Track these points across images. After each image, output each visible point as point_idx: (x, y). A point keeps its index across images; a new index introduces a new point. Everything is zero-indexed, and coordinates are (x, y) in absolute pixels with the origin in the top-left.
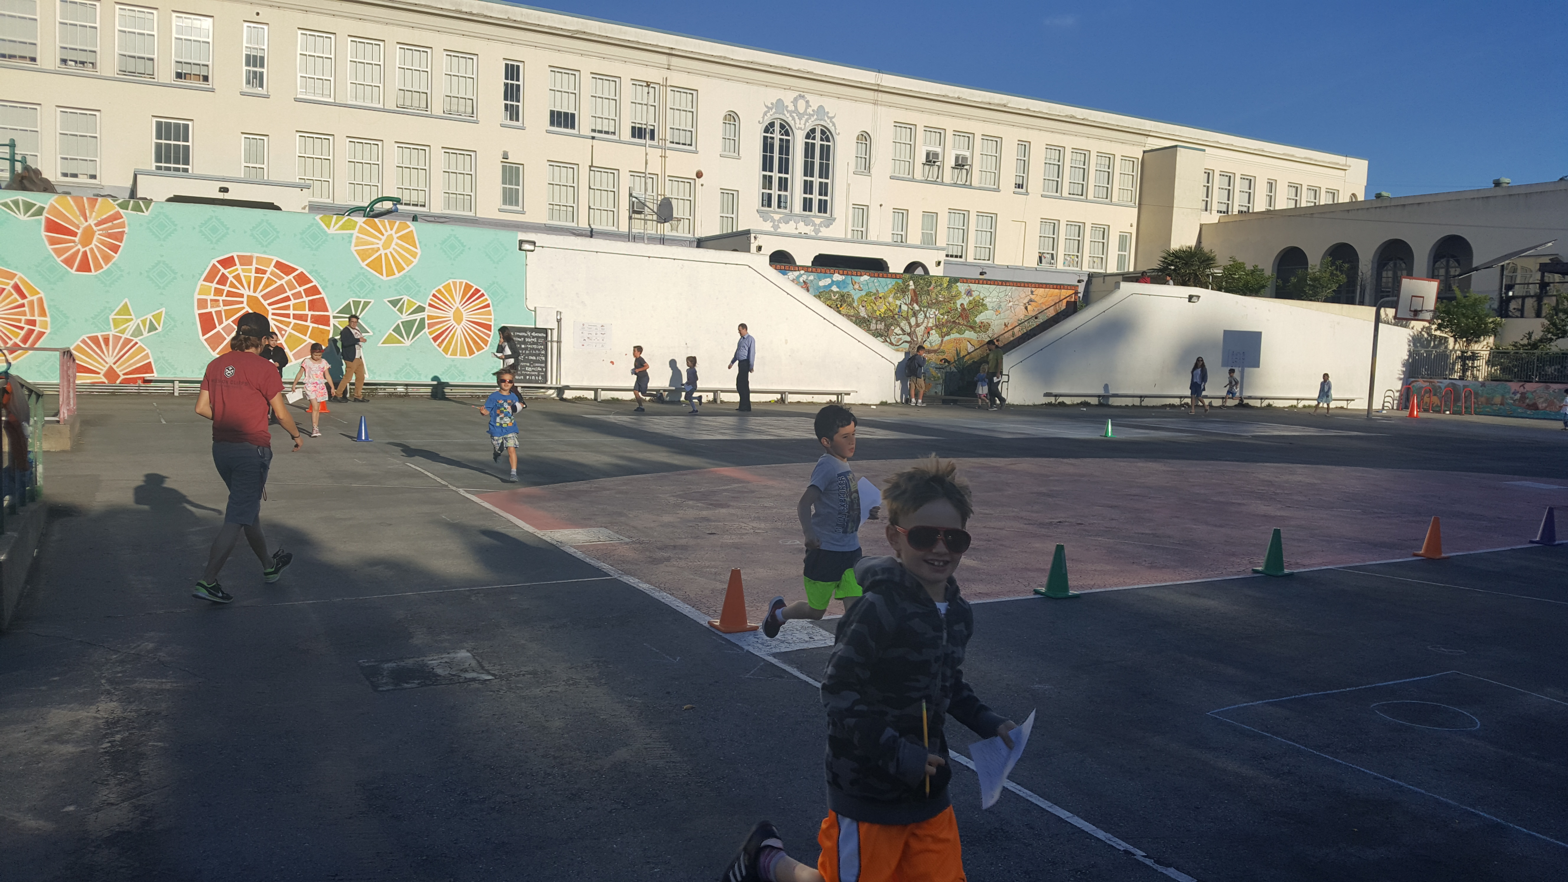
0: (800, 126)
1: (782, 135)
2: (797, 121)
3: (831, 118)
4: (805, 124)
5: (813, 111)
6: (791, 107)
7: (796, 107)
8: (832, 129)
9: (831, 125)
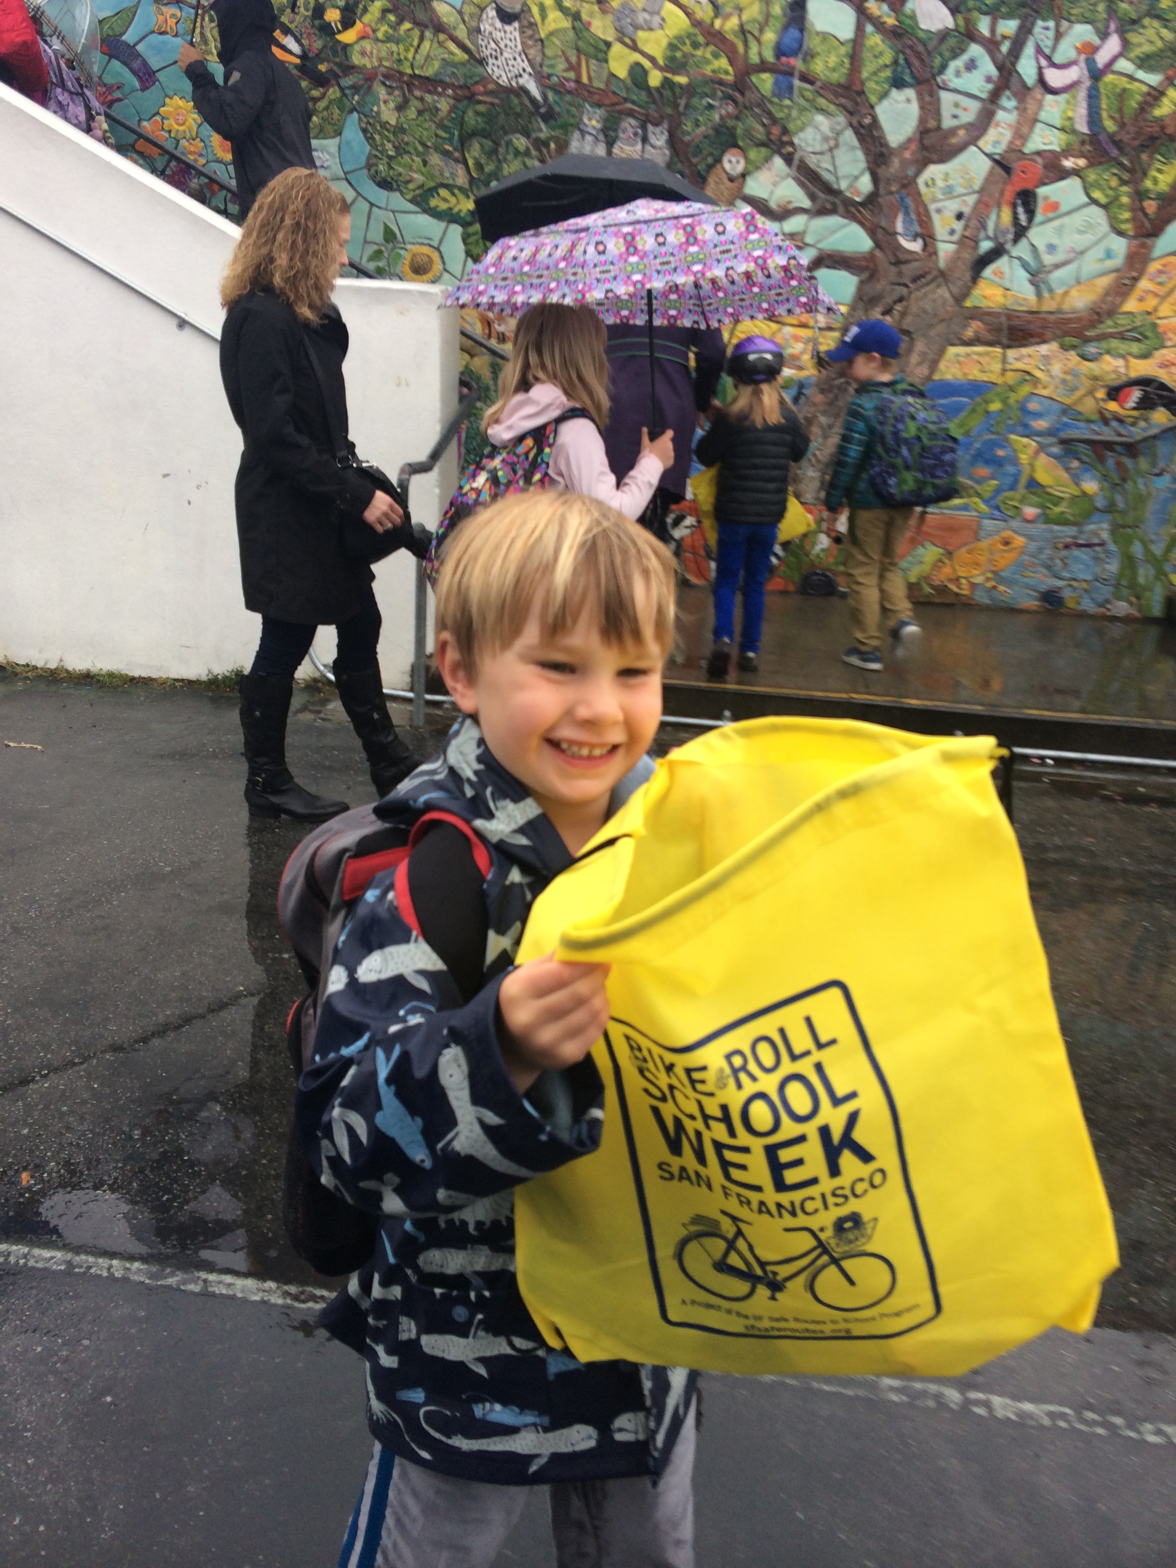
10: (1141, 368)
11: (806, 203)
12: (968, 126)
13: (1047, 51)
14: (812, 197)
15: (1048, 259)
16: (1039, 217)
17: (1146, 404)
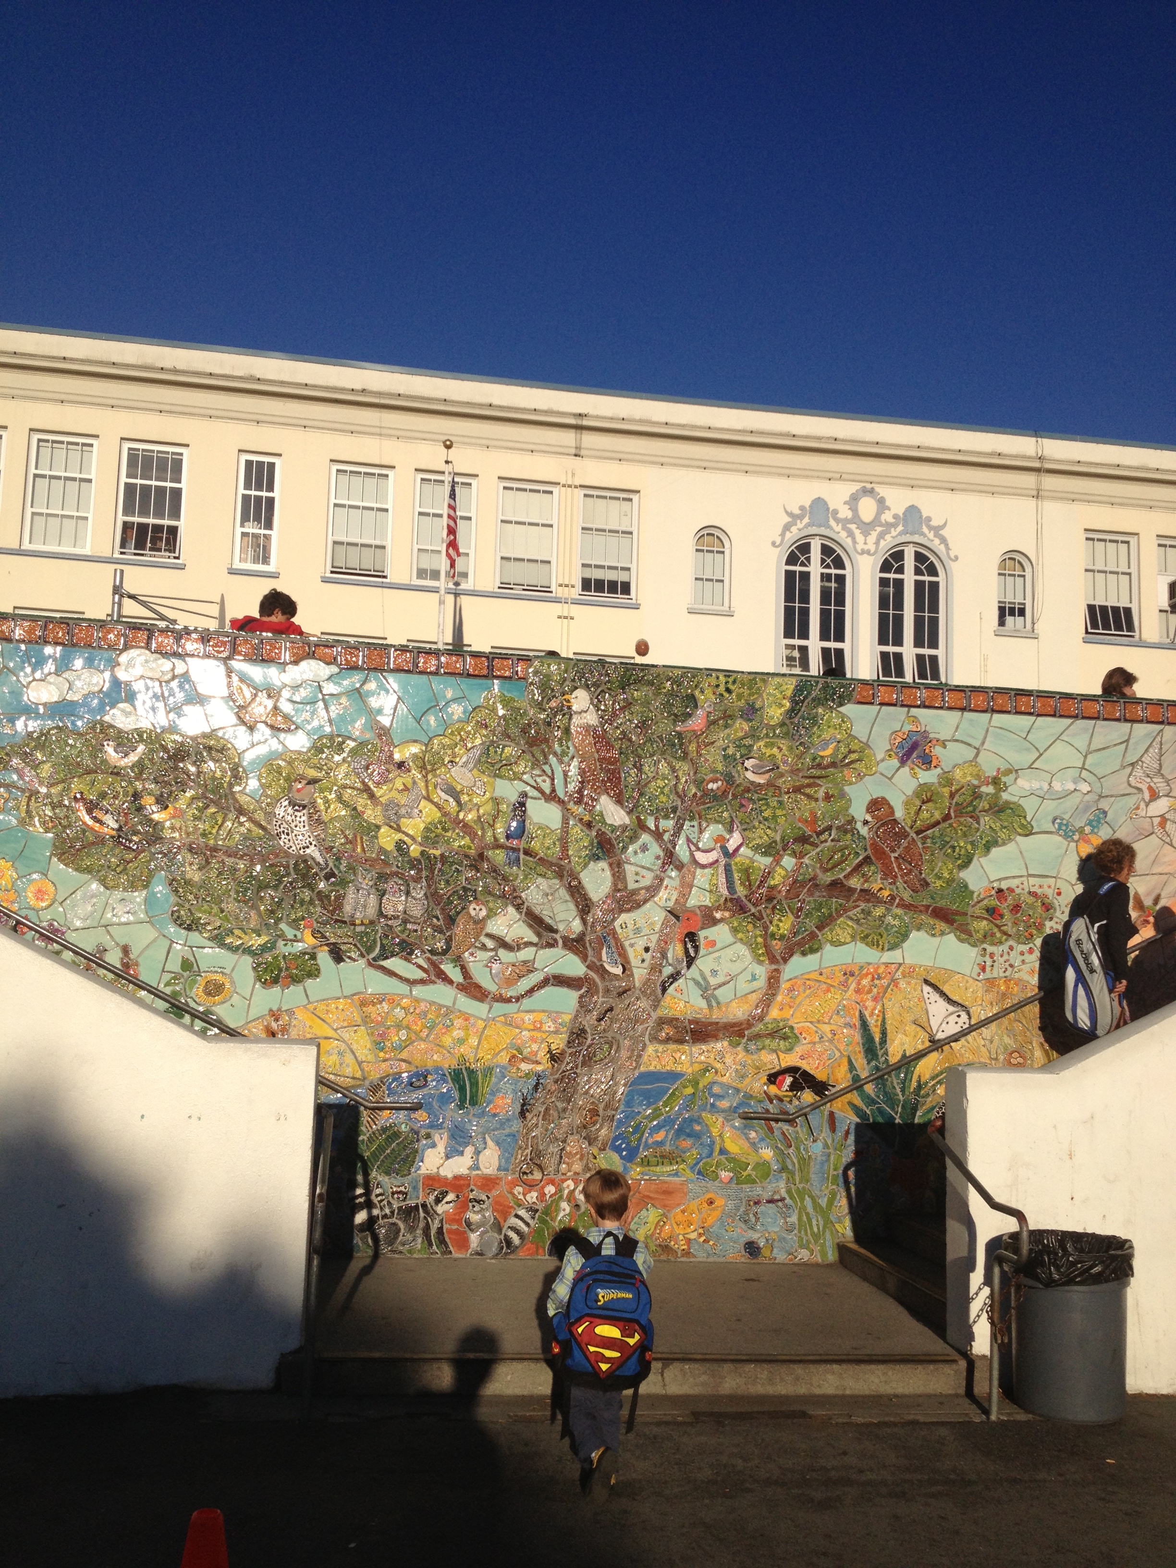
0: (866, 547)
1: (828, 566)
2: (860, 538)
3: (937, 530)
4: (877, 543)
5: (895, 516)
6: (845, 513)
7: (854, 510)
8: (941, 549)
9: (937, 541)
10: (789, 1060)
11: (535, 939)
12: (647, 889)
13: (695, 841)
14: (539, 935)
15: (713, 981)
16: (702, 952)
17: (795, 1087)
